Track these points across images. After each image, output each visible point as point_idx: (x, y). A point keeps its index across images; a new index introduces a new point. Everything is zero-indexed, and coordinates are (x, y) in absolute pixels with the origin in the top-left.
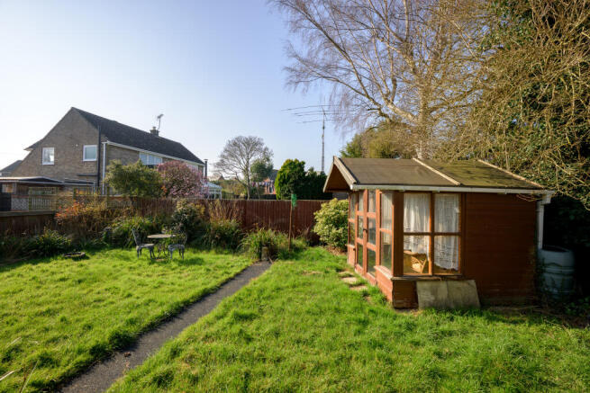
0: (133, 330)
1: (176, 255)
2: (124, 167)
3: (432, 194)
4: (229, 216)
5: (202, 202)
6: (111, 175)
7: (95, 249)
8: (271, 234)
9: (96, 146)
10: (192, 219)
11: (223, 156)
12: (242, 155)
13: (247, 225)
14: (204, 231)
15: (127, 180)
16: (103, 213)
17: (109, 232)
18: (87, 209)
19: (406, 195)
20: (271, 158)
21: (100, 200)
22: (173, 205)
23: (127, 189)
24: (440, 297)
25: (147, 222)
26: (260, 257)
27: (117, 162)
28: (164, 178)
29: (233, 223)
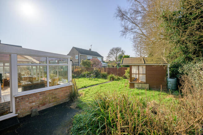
0: (86, 86)
1: (94, 79)
2: (84, 61)
3: (139, 66)
4: (105, 71)
5: (100, 68)
6: (81, 63)
7: (80, 77)
8: (113, 75)
9: (78, 55)
10: (97, 72)
11: (109, 54)
12: (115, 53)
13: (109, 73)
14: (99, 74)
15: (84, 63)
16: (81, 71)
17: (82, 75)
18: (78, 70)
19: (132, 66)
20: (124, 53)
21: (80, 68)
22: (93, 69)
23: (85, 65)
24: (139, 87)
25: (88, 72)
26: (110, 80)
27: (83, 60)
28: (92, 62)
29: (106, 73)
